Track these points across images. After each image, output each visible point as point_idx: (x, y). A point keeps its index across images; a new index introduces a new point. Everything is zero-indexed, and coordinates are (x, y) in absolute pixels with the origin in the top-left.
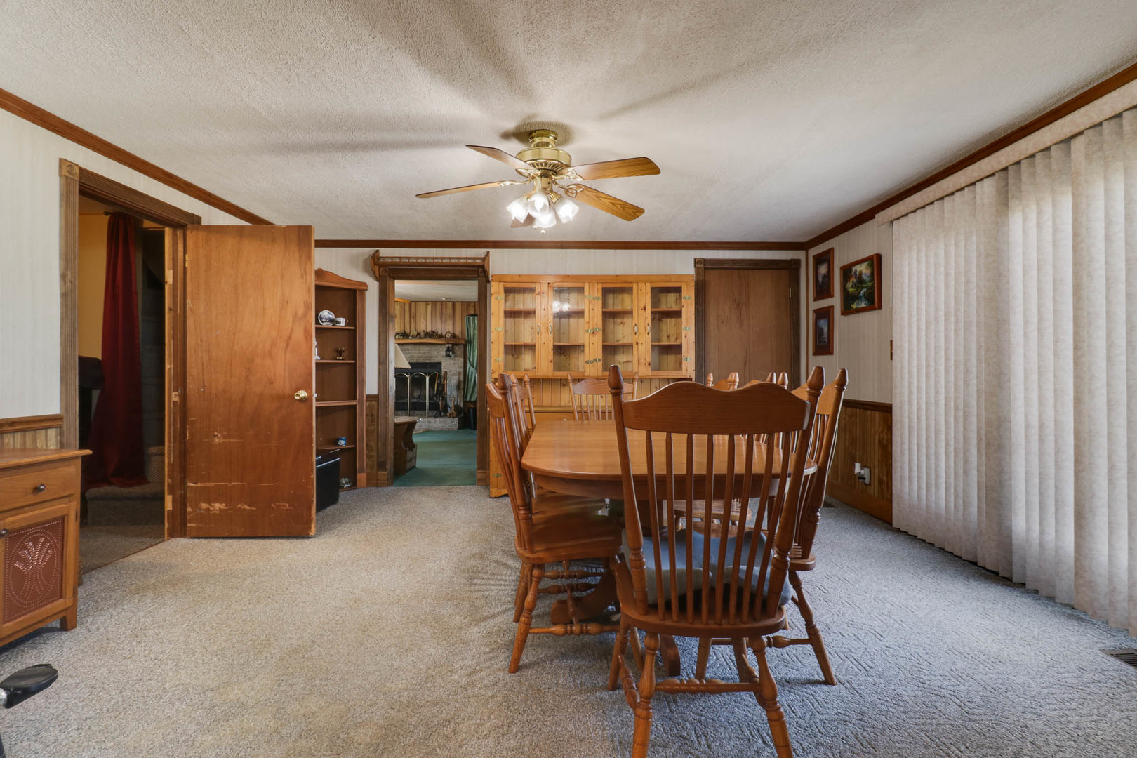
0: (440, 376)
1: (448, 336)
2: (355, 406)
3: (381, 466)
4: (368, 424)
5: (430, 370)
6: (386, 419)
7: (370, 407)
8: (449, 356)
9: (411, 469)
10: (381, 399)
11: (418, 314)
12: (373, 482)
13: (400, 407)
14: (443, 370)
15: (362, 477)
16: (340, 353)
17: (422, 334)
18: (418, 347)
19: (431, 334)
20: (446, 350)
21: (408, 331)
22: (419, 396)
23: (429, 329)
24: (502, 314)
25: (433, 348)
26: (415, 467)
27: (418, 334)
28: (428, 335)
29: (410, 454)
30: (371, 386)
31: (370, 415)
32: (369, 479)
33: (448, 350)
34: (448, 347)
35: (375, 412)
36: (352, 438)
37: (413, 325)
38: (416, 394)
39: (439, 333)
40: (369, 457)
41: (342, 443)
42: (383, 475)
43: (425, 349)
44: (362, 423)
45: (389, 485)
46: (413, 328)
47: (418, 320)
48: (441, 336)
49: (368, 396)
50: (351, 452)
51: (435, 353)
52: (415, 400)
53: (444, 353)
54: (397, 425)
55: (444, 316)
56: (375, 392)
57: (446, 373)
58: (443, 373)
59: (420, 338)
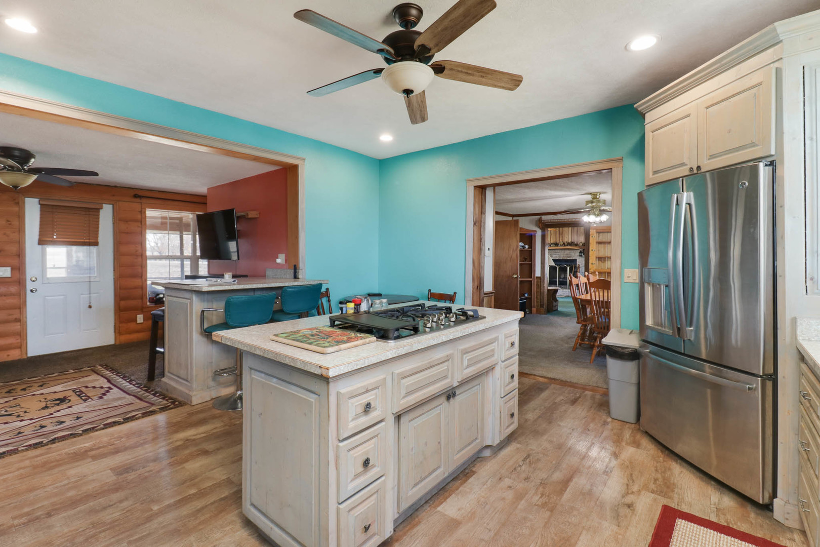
0: (575, 267)
1: (581, 245)
2: (531, 281)
3: (542, 306)
4: (537, 289)
5: (570, 264)
6: (544, 287)
7: (537, 282)
8: (581, 256)
9: (555, 310)
10: (542, 278)
11: (564, 233)
12: (538, 312)
13: (552, 283)
14: (578, 263)
15: (534, 310)
16: (526, 259)
17: (566, 244)
18: (563, 251)
19: (571, 244)
20: (580, 253)
21: (558, 242)
22: (564, 277)
23: (570, 241)
24: (595, 243)
25: (572, 251)
26: (557, 310)
27: (564, 244)
28: (569, 244)
29: (554, 303)
30: (538, 273)
31: (537, 285)
32: (537, 311)
33: (581, 252)
34: (581, 251)
35: (539, 284)
36: (530, 294)
37: (561, 239)
38: (562, 276)
39: (576, 243)
40: (537, 302)
41: (526, 295)
42: (542, 310)
43: (568, 252)
44: (534, 288)
45: (545, 314)
46: (561, 241)
47: (564, 237)
48: (577, 245)
49: (537, 277)
50: (530, 299)
51: (573, 254)
52: (561, 280)
53: (578, 254)
54: (548, 290)
55: (579, 232)
56: (540, 276)
57: (579, 265)
58: (577, 266)
59: (565, 246)
